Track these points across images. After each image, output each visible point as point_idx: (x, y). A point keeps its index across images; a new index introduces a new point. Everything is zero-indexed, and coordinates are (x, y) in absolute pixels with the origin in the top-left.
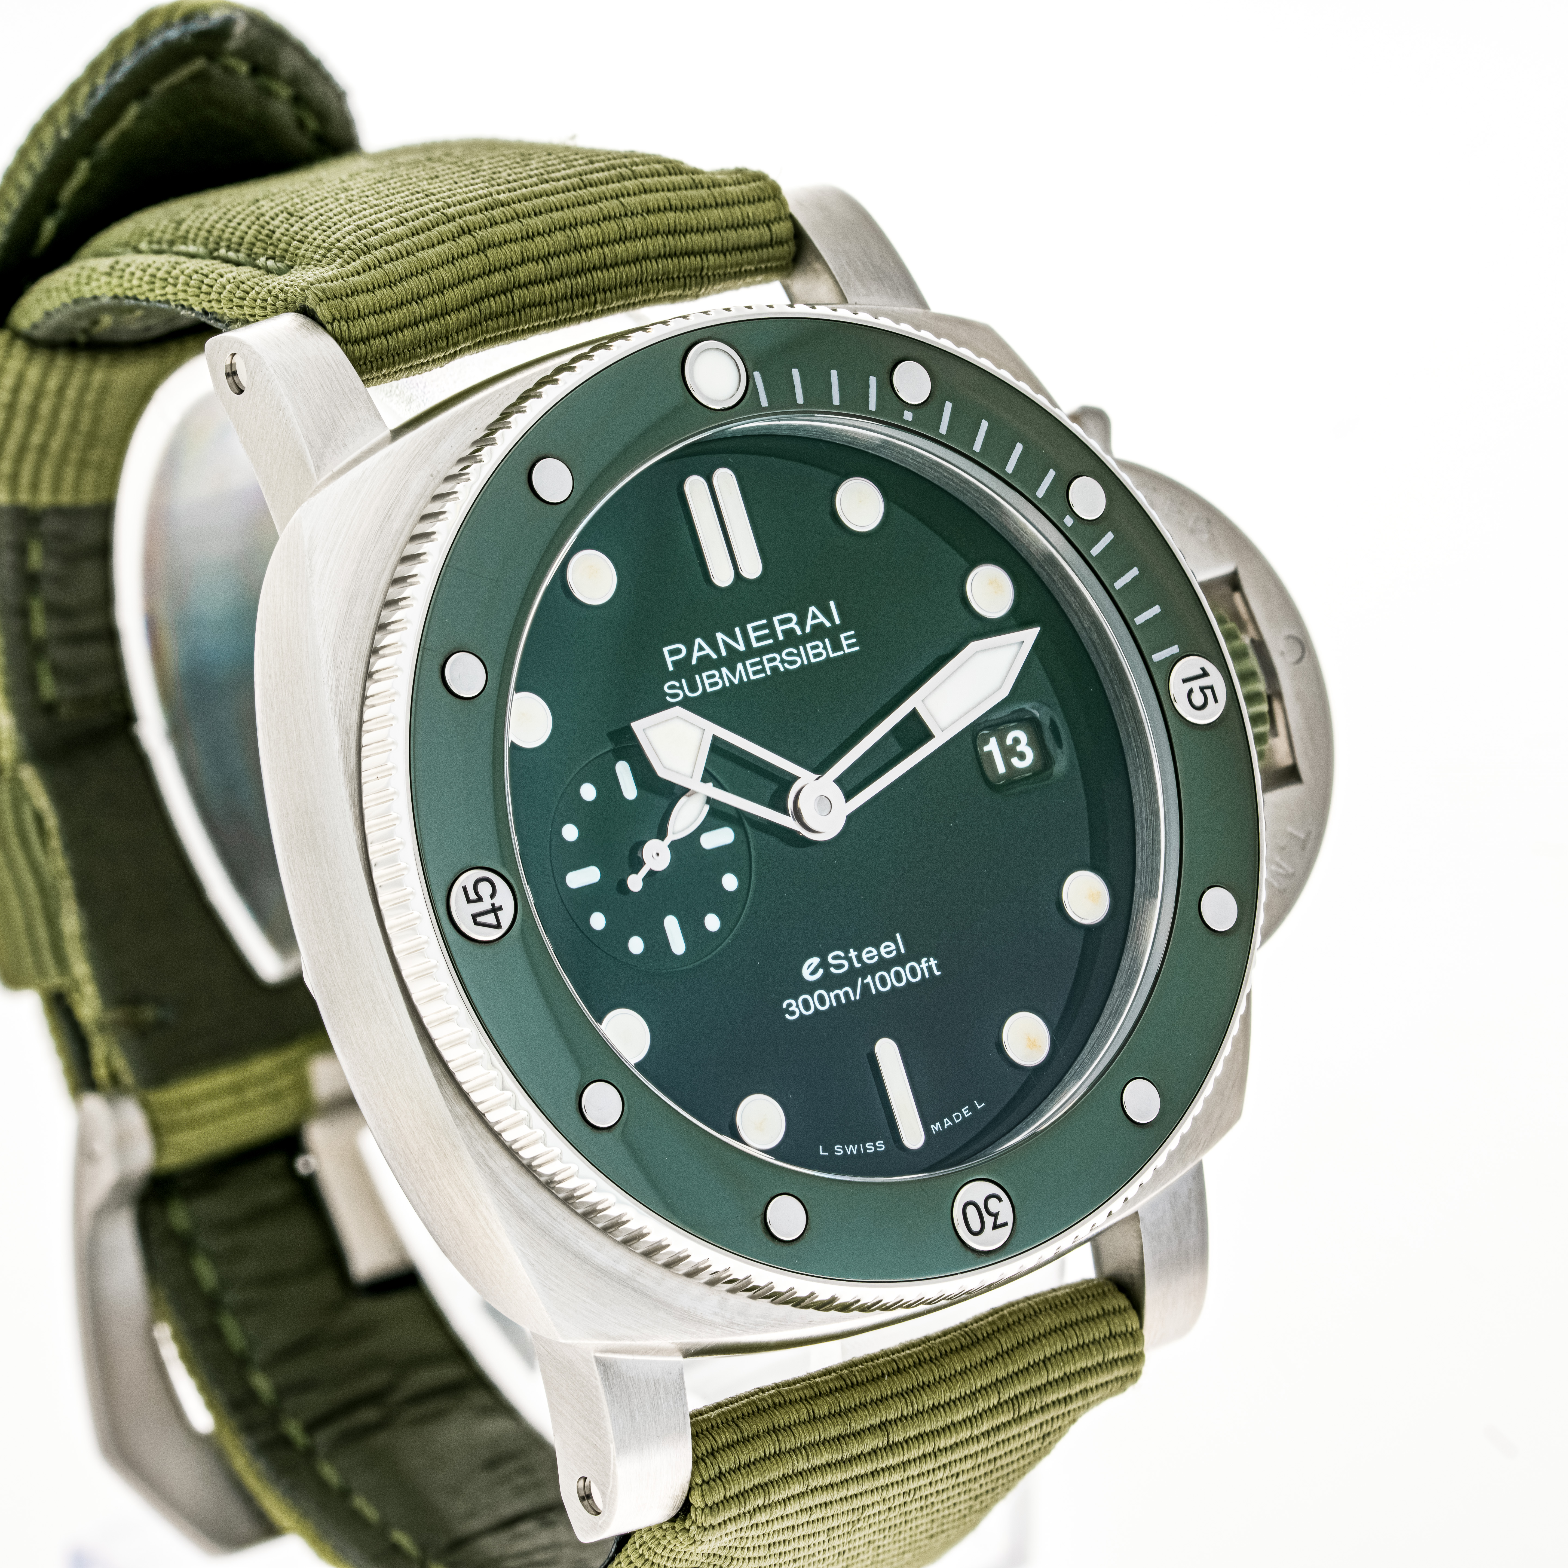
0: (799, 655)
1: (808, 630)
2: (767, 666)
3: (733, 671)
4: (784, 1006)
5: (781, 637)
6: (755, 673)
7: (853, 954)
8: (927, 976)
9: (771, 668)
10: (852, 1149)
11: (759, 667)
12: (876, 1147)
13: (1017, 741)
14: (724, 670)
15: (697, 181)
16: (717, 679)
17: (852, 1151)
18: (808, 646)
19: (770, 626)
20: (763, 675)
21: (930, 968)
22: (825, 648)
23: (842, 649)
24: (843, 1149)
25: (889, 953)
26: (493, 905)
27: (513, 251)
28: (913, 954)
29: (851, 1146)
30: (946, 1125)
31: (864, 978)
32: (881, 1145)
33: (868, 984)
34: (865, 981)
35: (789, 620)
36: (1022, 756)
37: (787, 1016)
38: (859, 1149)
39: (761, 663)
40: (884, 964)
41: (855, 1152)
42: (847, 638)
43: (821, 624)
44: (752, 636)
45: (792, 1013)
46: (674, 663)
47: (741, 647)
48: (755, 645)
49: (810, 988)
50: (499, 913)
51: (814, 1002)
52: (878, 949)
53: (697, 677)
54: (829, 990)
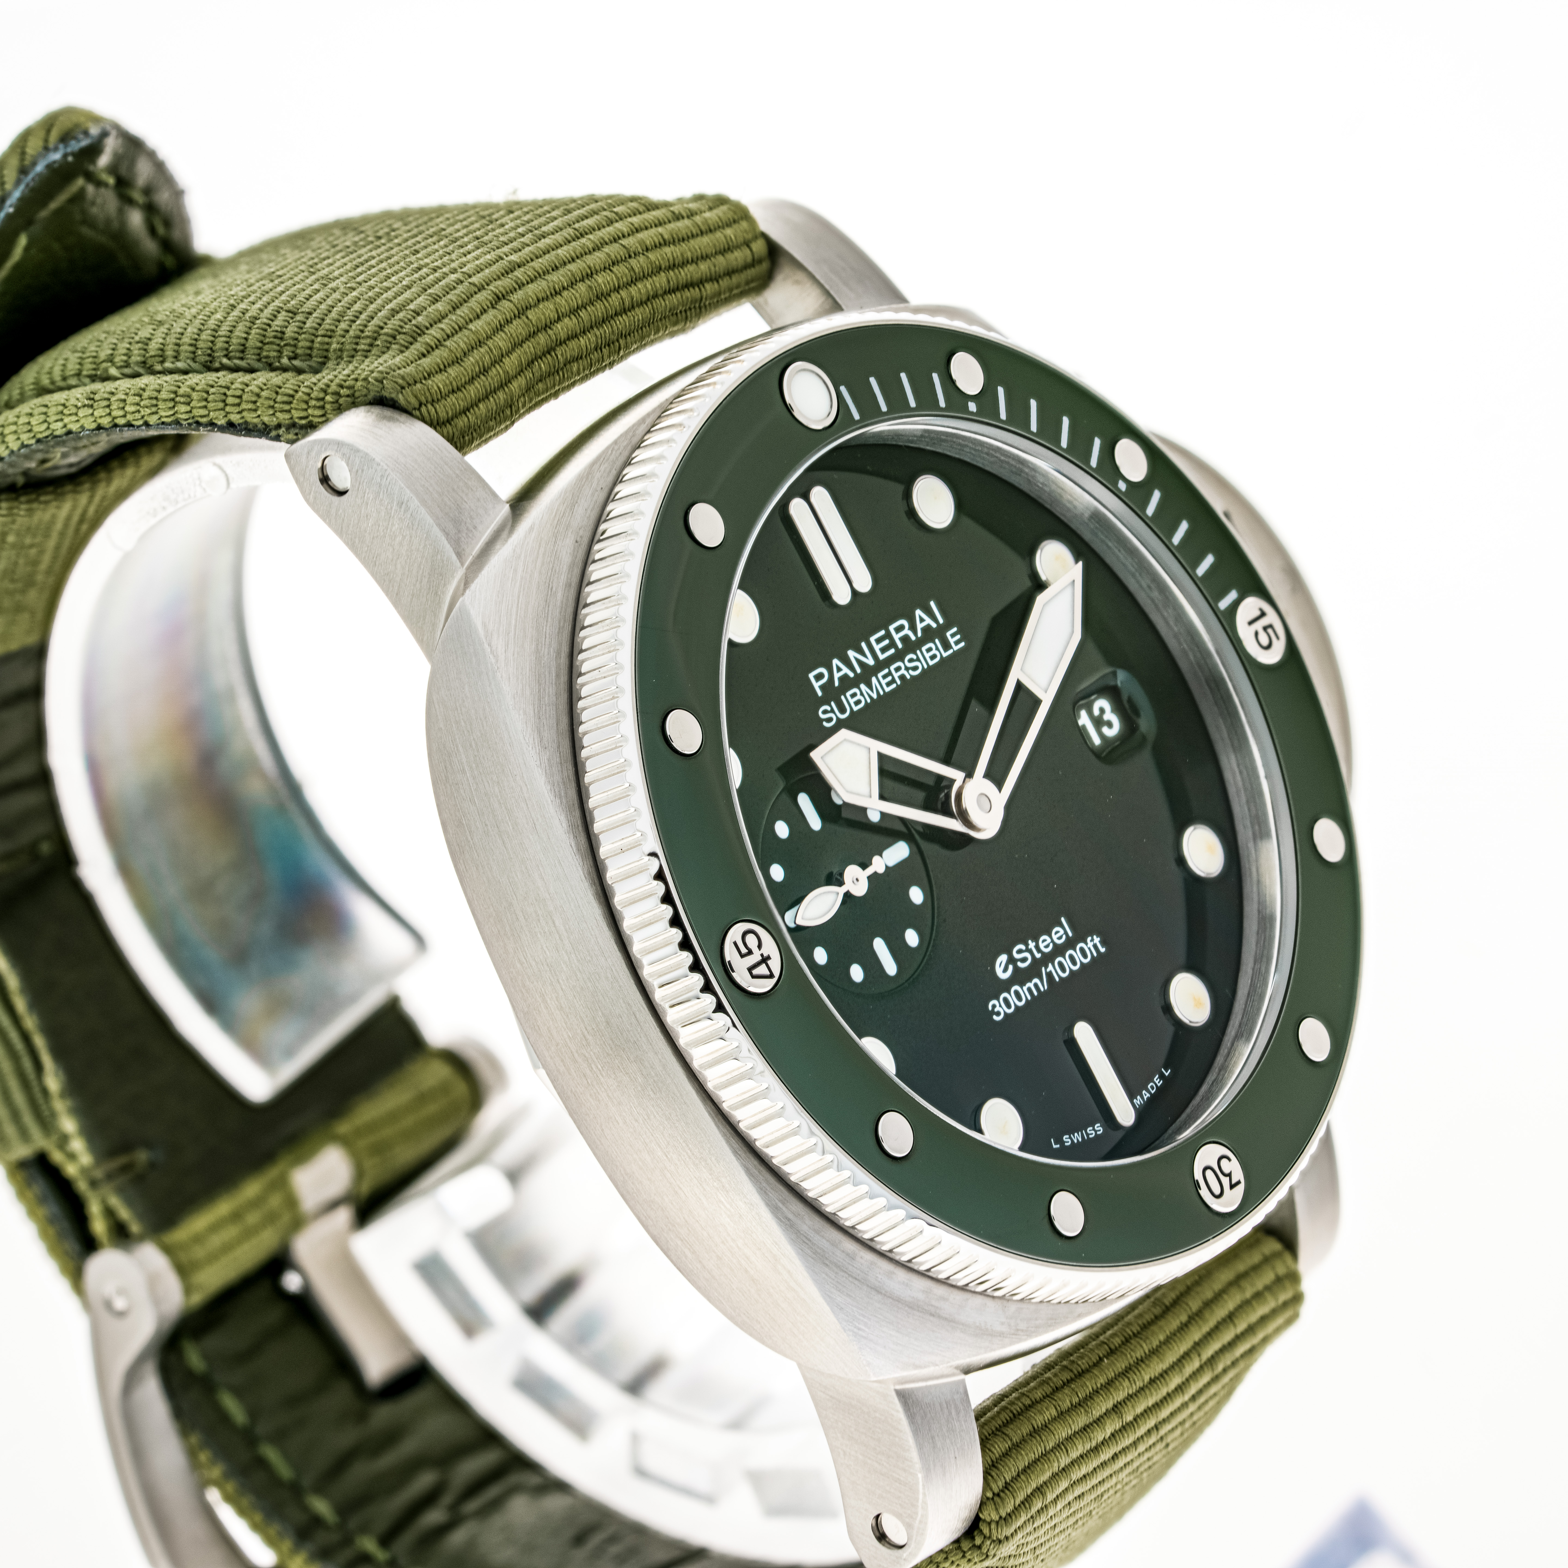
0: (918, 660)
1: (919, 634)
2: (896, 675)
3: (870, 686)
4: (990, 1008)
5: (900, 645)
6: (888, 684)
7: (1032, 945)
8: (1095, 954)
9: (899, 677)
10: (1077, 1137)
11: (890, 678)
12: (1095, 1131)
13: (1102, 711)
14: (863, 686)
15: (677, 212)
16: (859, 697)
17: (1078, 1140)
18: (924, 649)
19: (888, 635)
20: (894, 686)
21: (1095, 946)
22: (937, 649)
23: (951, 647)
24: (1070, 1138)
25: (1060, 938)
26: (762, 955)
27: (547, 309)
28: (1079, 935)
29: (1076, 1134)
30: (1145, 1098)
31: (1046, 967)
32: (1099, 1128)
33: (1051, 972)
34: (1048, 970)
35: (902, 627)
36: (1110, 725)
37: (995, 1018)
38: (1082, 1135)
39: (890, 674)
40: (1059, 950)
41: (1080, 1140)
42: (953, 636)
43: (928, 627)
44: (877, 648)
45: (998, 1014)
46: (820, 687)
47: (871, 662)
48: (882, 657)
49: (1006, 986)
50: (769, 962)
51: (1012, 999)
52: (1050, 936)
53: (843, 697)
54: (1022, 985)
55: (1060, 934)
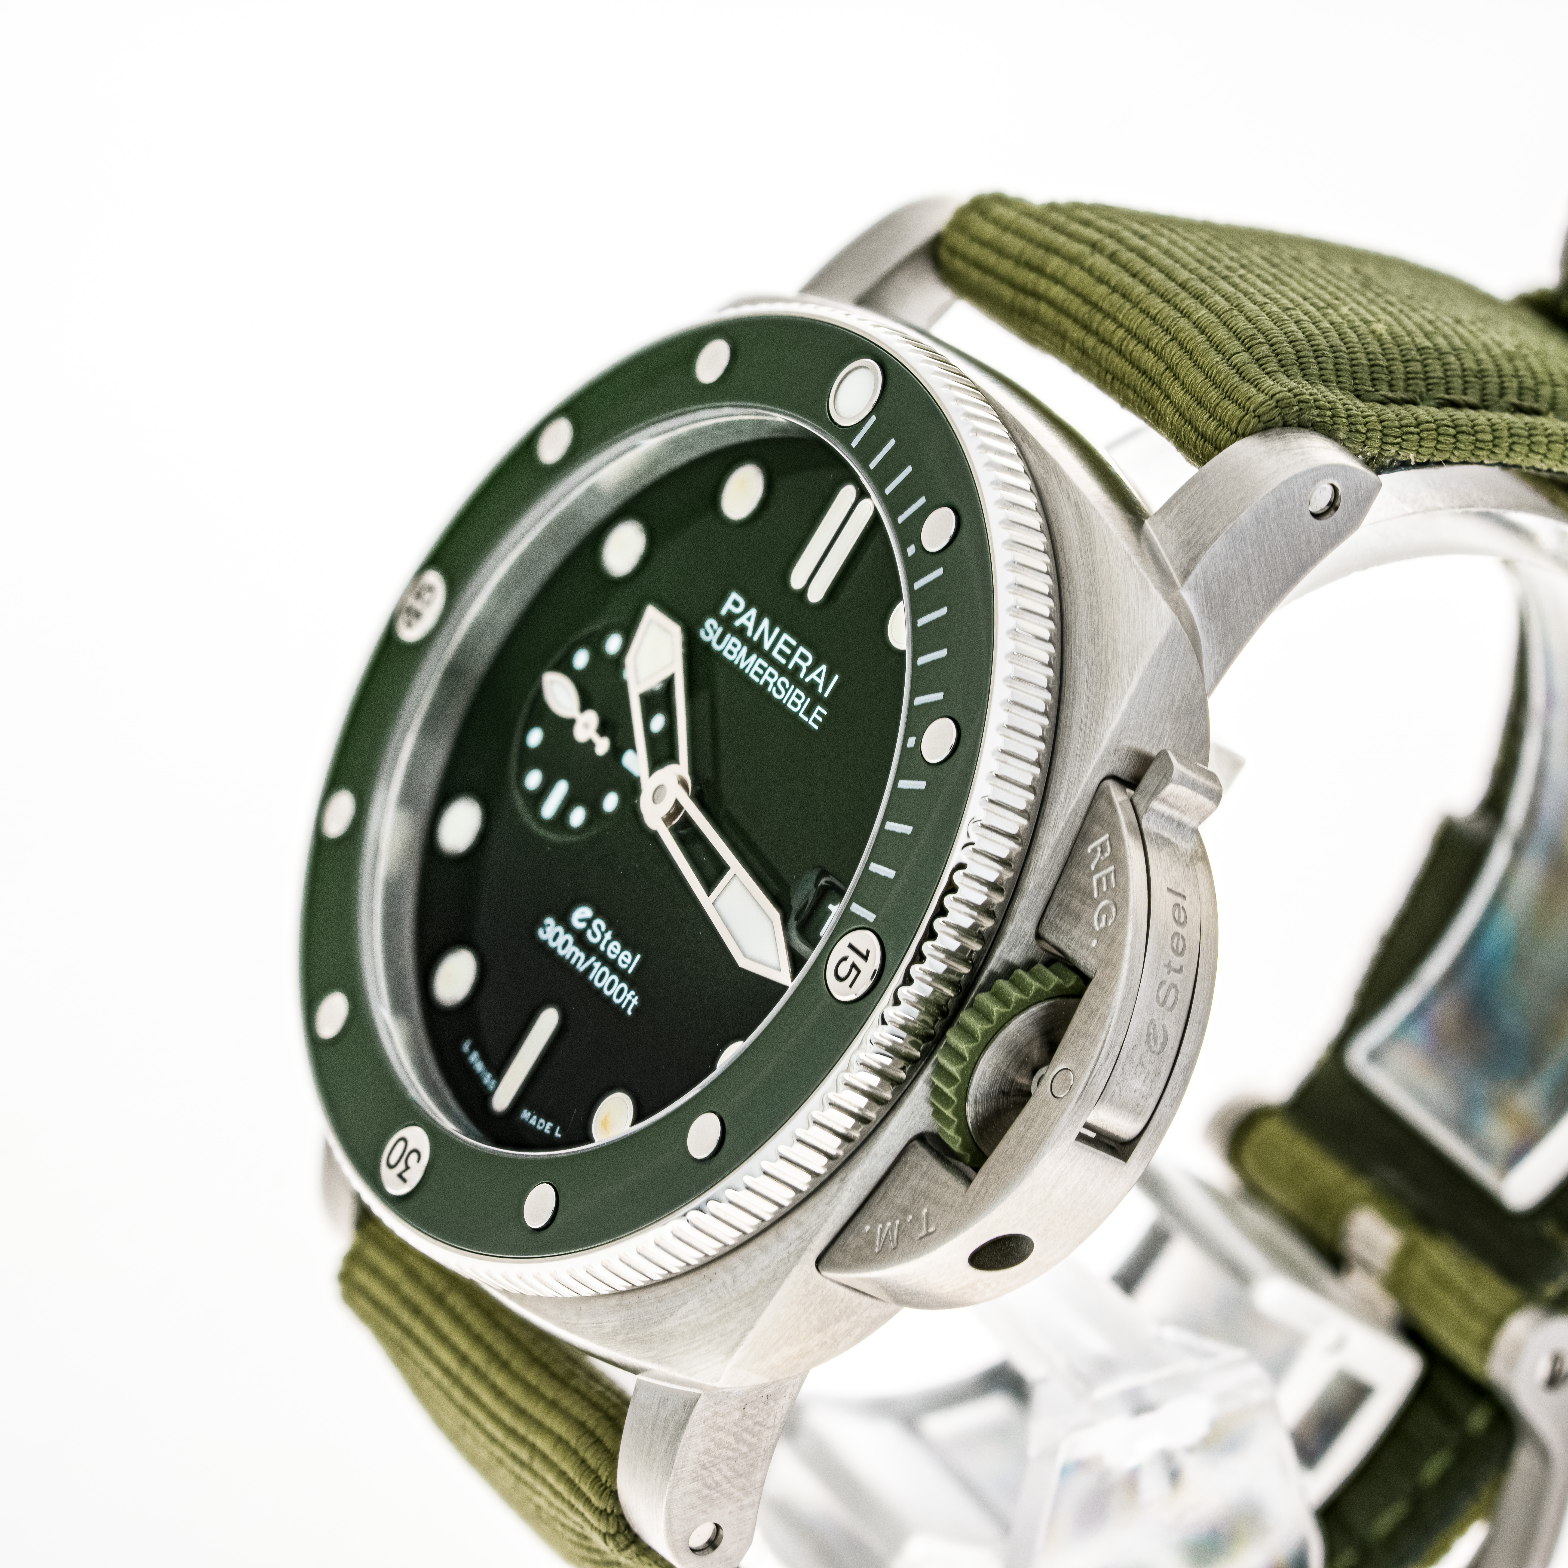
0: (787, 691)
1: (807, 680)
2: (765, 677)
3: (748, 656)
4: (547, 921)
5: (791, 666)
6: (755, 673)
7: (608, 936)
8: (623, 1006)
9: (766, 681)
10: (479, 1067)
11: (761, 672)
12: (488, 1081)
14: (744, 650)
16: (735, 651)
18: (797, 691)
19: (794, 649)
20: (756, 679)
21: (630, 1002)
22: (803, 704)
23: (809, 718)
25: (623, 961)
28: (632, 980)
29: (481, 1064)
30: (531, 1120)
31: (596, 961)
33: (594, 968)
34: (595, 964)
35: (805, 659)
37: (541, 930)
38: (482, 1071)
39: (765, 670)
40: (613, 966)
42: (819, 713)
43: (817, 685)
44: (780, 645)
45: (545, 932)
46: (729, 611)
47: (767, 646)
48: (775, 654)
49: (569, 929)
51: (561, 940)
52: (622, 951)
53: (729, 636)
54: (575, 943)
55: (628, 960)
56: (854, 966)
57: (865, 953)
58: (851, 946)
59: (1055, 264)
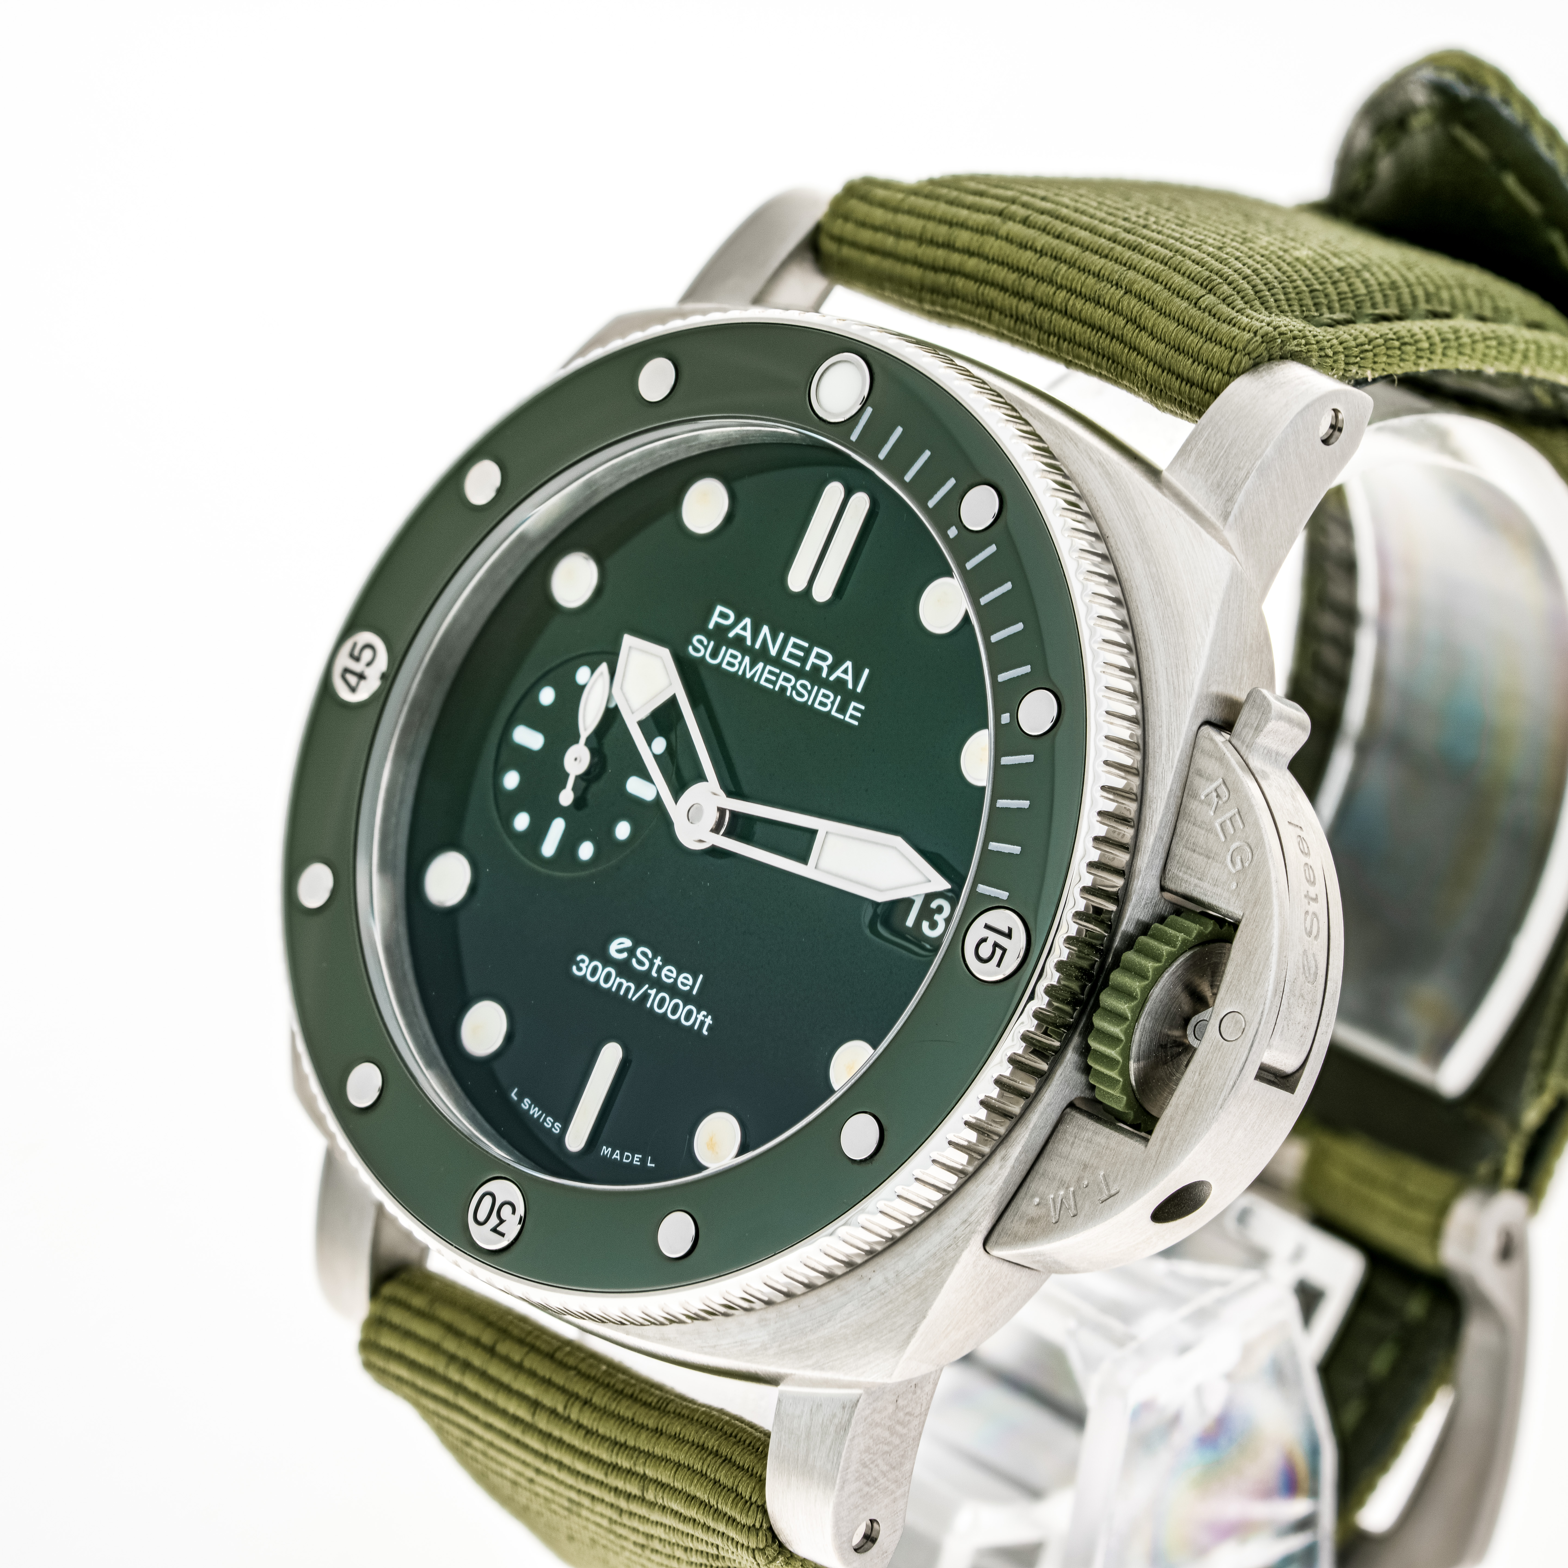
0: (810, 693)
1: (832, 678)
2: (781, 682)
3: (753, 665)
4: (579, 958)
5: (808, 668)
6: (767, 680)
7: (658, 962)
8: (696, 1027)
9: (781, 686)
10: (535, 1112)
11: (774, 678)
12: (553, 1126)
13: (940, 909)
14: (747, 659)
16: (736, 662)
17: (534, 1114)
18: (823, 691)
19: (808, 652)
20: (771, 687)
21: (702, 1023)
22: (833, 703)
23: (845, 715)
24: (531, 1106)
25: (683, 984)
26: (363, 672)
28: (699, 1001)
29: (537, 1109)
30: (614, 1156)
31: (651, 988)
32: (557, 1128)
33: (650, 995)
34: (649, 991)
35: (824, 658)
36: (935, 926)
37: (574, 968)
38: (540, 1116)
39: (777, 676)
40: (673, 990)
41: (536, 1116)
42: (855, 709)
43: (845, 682)
44: (789, 649)
45: (580, 969)
46: (717, 625)
47: (773, 652)
48: (785, 658)
49: (607, 961)
50: (363, 682)
51: (601, 974)
52: (679, 974)
53: (724, 648)
54: (619, 974)
55: (689, 982)
56: (996, 945)
57: (1007, 931)
58: (987, 927)
59: (963, 237)
